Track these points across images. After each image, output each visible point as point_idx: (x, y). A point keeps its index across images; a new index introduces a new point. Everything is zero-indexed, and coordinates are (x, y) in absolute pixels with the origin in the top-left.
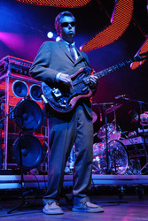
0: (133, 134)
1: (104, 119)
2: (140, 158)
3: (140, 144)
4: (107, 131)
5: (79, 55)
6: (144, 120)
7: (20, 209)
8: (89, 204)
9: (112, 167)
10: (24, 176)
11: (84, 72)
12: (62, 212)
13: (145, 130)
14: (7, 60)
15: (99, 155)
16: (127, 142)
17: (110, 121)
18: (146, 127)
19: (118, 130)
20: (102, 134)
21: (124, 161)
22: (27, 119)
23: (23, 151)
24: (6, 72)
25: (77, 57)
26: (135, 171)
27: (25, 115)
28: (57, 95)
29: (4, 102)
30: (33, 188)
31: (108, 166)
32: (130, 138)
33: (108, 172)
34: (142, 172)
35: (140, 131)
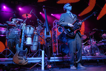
0: (100, 42)
1: (89, 37)
2: (103, 50)
3: (103, 45)
4: (91, 41)
5: (73, 16)
6: (104, 36)
7: (63, 68)
8: (81, 66)
9: (94, 53)
10: (64, 57)
11: (77, 21)
12: (76, 69)
13: (105, 40)
14: (56, 21)
15: (89, 50)
16: (98, 45)
17: (91, 38)
18: (105, 39)
19: (95, 41)
20: (89, 42)
21: (98, 51)
22: (63, 39)
23: (63, 49)
24: (56, 25)
25: (73, 17)
26: (102, 54)
27: (62, 38)
28: (69, 31)
29: (56, 34)
30: (66, 61)
31: (92, 53)
32: (99, 43)
33: (92, 55)
34: (105, 55)
35: (103, 40)
